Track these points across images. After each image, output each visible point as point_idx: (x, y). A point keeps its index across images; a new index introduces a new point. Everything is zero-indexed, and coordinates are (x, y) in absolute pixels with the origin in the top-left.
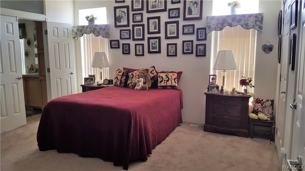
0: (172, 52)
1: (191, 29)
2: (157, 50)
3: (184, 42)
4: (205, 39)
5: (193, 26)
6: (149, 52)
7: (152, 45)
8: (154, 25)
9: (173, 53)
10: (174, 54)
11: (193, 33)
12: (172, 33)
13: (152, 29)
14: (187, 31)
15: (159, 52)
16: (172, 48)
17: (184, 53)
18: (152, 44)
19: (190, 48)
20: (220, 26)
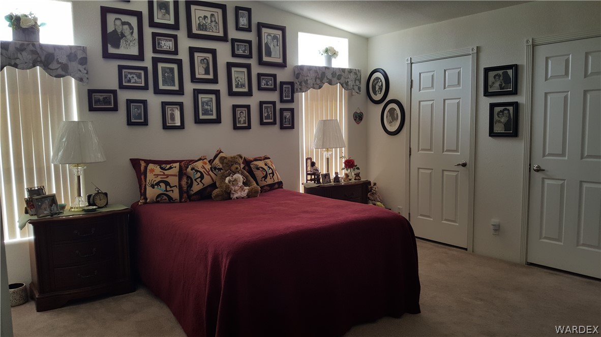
0: (242, 122)
1: (271, 82)
2: (214, 117)
3: (261, 103)
4: (292, 101)
5: (274, 76)
6: (198, 121)
7: (203, 106)
8: (205, 66)
9: (243, 124)
10: (246, 125)
11: (274, 89)
12: (241, 85)
13: (200, 73)
14: (265, 84)
15: (218, 121)
16: (241, 114)
17: (262, 123)
18: (203, 103)
19: (272, 115)
20: (318, 81)
